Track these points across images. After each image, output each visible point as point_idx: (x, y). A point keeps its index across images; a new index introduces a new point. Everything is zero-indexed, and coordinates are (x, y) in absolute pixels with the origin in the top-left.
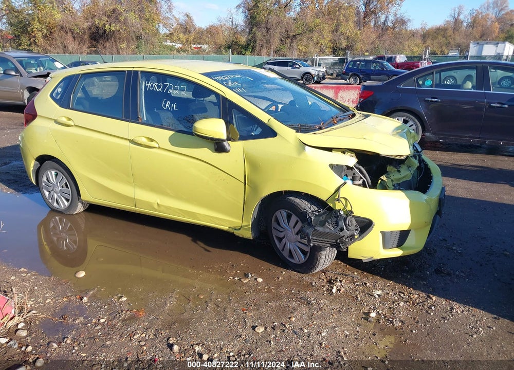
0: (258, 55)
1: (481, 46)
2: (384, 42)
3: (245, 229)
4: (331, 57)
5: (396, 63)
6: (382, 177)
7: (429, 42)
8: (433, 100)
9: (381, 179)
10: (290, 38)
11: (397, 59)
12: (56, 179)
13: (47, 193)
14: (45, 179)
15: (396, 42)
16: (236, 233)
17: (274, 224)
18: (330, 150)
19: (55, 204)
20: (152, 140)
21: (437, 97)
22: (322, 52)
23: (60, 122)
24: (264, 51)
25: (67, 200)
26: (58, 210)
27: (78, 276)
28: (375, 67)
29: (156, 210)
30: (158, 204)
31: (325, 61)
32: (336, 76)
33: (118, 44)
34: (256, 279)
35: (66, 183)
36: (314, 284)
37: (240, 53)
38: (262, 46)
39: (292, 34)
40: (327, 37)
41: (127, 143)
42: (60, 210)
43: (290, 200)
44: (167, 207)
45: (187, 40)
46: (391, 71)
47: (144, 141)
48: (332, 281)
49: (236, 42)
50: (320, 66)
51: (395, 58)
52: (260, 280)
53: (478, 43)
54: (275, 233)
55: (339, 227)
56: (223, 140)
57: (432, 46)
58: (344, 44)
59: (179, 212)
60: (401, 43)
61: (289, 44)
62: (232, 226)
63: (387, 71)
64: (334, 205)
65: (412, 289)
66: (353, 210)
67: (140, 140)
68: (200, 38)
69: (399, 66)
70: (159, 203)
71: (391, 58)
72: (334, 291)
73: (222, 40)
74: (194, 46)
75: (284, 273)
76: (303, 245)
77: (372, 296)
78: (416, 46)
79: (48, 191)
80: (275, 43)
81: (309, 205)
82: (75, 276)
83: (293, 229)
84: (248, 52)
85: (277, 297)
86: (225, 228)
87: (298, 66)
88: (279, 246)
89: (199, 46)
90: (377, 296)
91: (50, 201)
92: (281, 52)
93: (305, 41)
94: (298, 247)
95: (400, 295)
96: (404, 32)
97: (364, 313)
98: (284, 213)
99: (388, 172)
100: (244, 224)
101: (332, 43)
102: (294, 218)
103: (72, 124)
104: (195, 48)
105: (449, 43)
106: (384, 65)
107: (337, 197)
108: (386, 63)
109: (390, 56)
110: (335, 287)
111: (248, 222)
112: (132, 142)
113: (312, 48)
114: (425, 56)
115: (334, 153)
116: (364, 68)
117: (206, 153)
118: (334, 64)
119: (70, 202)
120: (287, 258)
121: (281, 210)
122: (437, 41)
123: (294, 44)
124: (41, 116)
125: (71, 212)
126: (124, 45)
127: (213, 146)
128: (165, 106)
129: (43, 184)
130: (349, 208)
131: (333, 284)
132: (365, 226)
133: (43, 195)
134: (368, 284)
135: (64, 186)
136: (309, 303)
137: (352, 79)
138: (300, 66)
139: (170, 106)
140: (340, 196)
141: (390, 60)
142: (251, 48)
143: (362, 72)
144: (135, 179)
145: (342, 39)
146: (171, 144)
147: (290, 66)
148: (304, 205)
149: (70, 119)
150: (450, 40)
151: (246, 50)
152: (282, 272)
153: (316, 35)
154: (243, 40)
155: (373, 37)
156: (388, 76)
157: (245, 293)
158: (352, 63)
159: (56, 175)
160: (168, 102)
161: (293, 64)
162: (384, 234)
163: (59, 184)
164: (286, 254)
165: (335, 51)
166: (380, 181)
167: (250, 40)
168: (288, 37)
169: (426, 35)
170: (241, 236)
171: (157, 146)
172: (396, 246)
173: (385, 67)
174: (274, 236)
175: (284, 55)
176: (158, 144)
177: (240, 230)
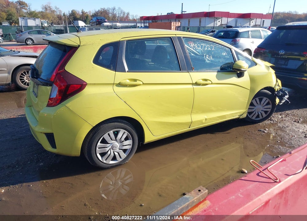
1: (26, 20)
16: (241, 117)
20: (206, 80)
29: (205, 123)
41: (191, 86)
44: (210, 119)
53: (23, 18)
59: (217, 118)
70: (206, 118)
83: (263, 105)
86: (237, 117)
100: (245, 111)
103: (142, 83)
121: (256, 98)
128: (206, 58)
129: (97, 148)
139: (209, 58)
144: (193, 108)
146: (218, 80)
160: (207, 55)
171: (211, 83)
176: (211, 81)
177: (243, 115)
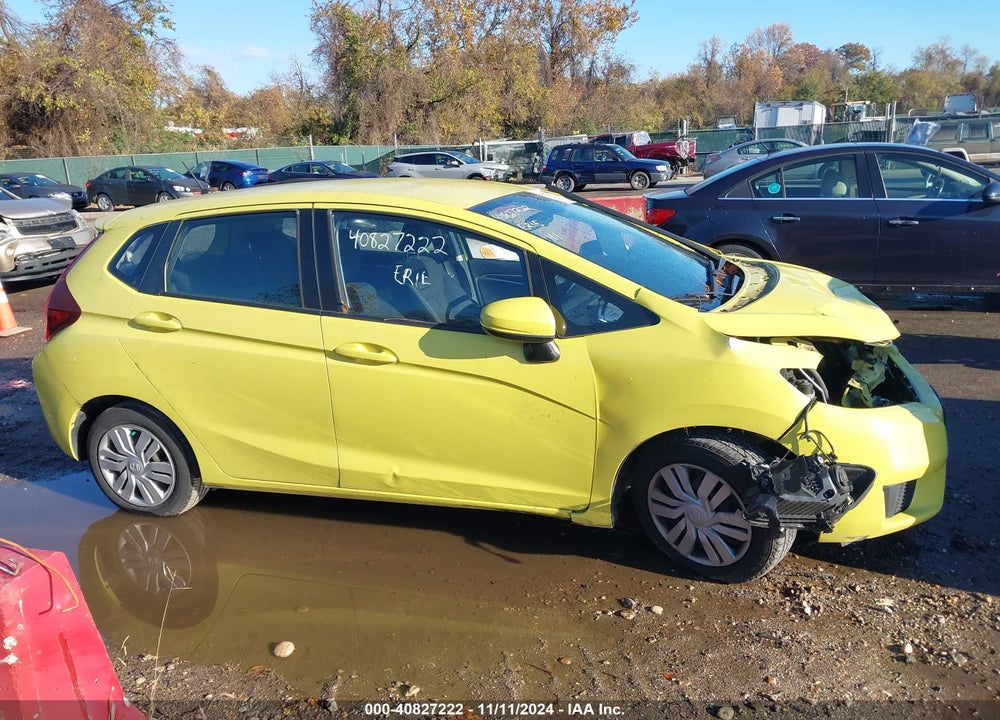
0: (364, 143)
1: (774, 110)
2: (594, 106)
3: (598, 510)
4: (504, 142)
5: (633, 146)
6: (850, 383)
7: (668, 105)
8: (786, 218)
9: (849, 386)
10: (423, 107)
11: (635, 140)
12: (134, 445)
13: (110, 477)
14: (105, 446)
15: (615, 106)
16: (576, 518)
17: (653, 493)
18: (766, 340)
19: (133, 498)
20: (379, 349)
21: (791, 213)
22: (484, 132)
23: (145, 323)
24: (376, 135)
25: (164, 487)
26: (141, 509)
27: (282, 655)
28: (600, 158)
29: (388, 488)
30: (395, 475)
31: (498, 150)
32: (523, 176)
33: (74, 135)
34: (649, 609)
35: (161, 449)
36: (761, 601)
37: (328, 141)
38: (370, 126)
39: (425, 101)
40: (491, 103)
41: (321, 358)
42: (148, 510)
43: (698, 443)
44: (414, 481)
45: (214, 120)
46: (630, 163)
47: (361, 351)
48: (792, 591)
49: (319, 120)
50: (491, 159)
51: (631, 137)
52: (658, 610)
53: (769, 106)
54: (655, 510)
55: (825, 489)
56: (549, 339)
57: (674, 112)
58: (524, 114)
59: (444, 487)
60: (622, 108)
61: (422, 120)
62: (566, 507)
63: (624, 162)
64: (796, 445)
65: (938, 587)
66: (836, 453)
67: (353, 349)
68: (241, 116)
69: (639, 151)
70: (397, 474)
71: (624, 137)
72: (808, 610)
73: (285, 116)
74: (230, 131)
75: (692, 588)
76: (733, 531)
77: (880, 610)
78: (650, 112)
79: (112, 471)
80: (396, 119)
81: (742, 452)
82: (274, 655)
83: (707, 502)
84: (345, 140)
85: (713, 641)
86: (552, 511)
87: (456, 163)
88: (670, 537)
89: (239, 130)
90: (890, 611)
91: (120, 492)
92: (409, 137)
93: (450, 113)
94: (719, 533)
95: (927, 602)
96: (626, 88)
97: (891, 648)
98: (682, 470)
99: (854, 371)
100: (595, 499)
101: (502, 114)
102: (710, 480)
103: (179, 326)
104: (232, 135)
105: (703, 105)
106: (616, 153)
107: (803, 429)
108: (619, 149)
109: (620, 134)
110: (805, 603)
111: (605, 494)
112: (335, 355)
113: (466, 127)
114: (682, 132)
115: (775, 347)
116: (579, 160)
117: (507, 365)
118: (516, 155)
119: (171, 490)
120: (690, 557)
121: (674, 466)
122: (681, 101)
123: (433, 120)
124: (86, 313)
125: (174, 512)
126: (86, 136)
127: (520, 351)
128: (400, 277)
129: (102, 458)
130: (827, 450)
131: (798, 597)
132: (861, 480)
133: (100, 482)
134: (858, 589)
135: (156, 458)
136: (779, 644)
137: (560, 183)
138: (460, 163)
139: (413, 277)
140: (810, 429)
141: (622, 141)
142: (348, 130)
143: (579, 168)
144: (337, 428)
145: (519, 107)
147: (440, 164)
148: (735, 453)
149: (169, 317)
150: (704, 100)
151: (340, 135)
152: (688, 587)
153: (469, 102)
154: (327, 115)
155: (574, 99)
156: (626, 171)
157: (647, 640)
158: (556, 152)
159: (136, 438)
160: (407, 270)
161: (446, 160)
162: (886, 490)
163: (142, 454)
164: (685, 549)
165: (508, 129)
166: (848, 389)
167: (345, 116)
168: (419, 106)
169: (662, 93)
170: (586, 524)
171: (395, 359)
172: (899, 509)
173: (619, 156)
174: (653, 516)
175: (415, 142)
176: (396, 355)
177: (586, 513)
